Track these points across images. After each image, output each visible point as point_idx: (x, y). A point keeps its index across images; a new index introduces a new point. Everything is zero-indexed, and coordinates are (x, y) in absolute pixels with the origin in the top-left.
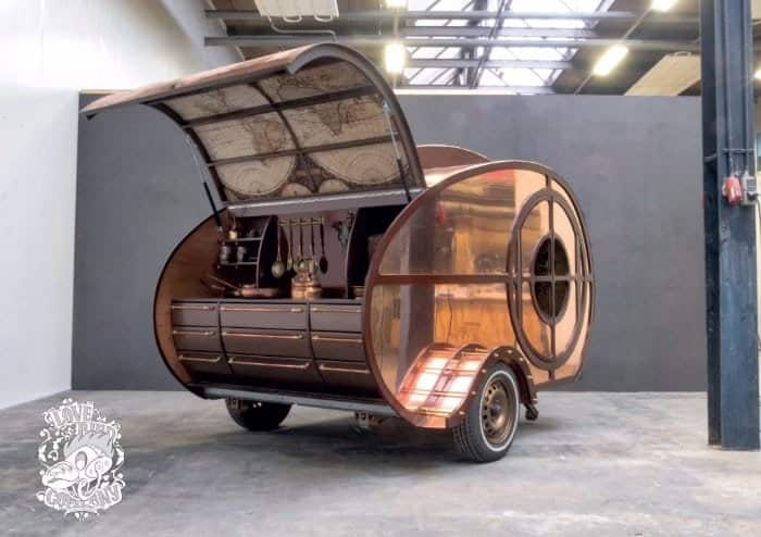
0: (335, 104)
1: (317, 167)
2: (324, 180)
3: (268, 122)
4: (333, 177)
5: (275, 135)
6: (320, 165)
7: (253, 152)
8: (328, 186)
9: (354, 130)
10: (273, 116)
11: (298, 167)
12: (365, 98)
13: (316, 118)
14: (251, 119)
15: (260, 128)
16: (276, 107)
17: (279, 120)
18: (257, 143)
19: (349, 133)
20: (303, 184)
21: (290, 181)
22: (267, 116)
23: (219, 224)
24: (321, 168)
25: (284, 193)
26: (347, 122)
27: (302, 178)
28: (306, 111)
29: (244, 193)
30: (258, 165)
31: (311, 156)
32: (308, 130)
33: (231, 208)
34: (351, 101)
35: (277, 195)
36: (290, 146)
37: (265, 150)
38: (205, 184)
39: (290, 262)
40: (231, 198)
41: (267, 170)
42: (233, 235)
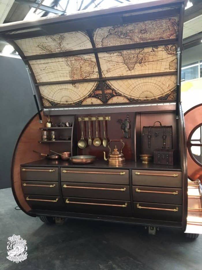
0: (137, 51)
1: (110, 88)
2: (113, 96)
3: (85, 60)
4: (120, 95)
5: (87, 68)
6: (112, 87)
7: (68, 79)
8: (115, 100)
9: (143, 68)
10: (92, 57)
11: (97, 88)
12: (161, 48)
13: (120, 59)
14: (73, 58)
15: (77, 64)
16: (95, 51)
17: (94, 60)
18: (72, 73)
19: (138, 70)
20: (98, 98)
21: (90, 96)
22: (86, 57)
23: (41, 119)
24: (113, 90)
25: (84, 103)
26: (140, 63)
27: (97, 95)
28: (115, 54)
30: (70, 86)
31: (108, 82)
32: (111, 67)
34: (150, 49)
35: (79, 104)
36: (96, 76)
37: (76, 78)
38: (35, 96)
39: (90, 140)
40: (47, 104)
41: (75, 89)
42: (49, 125)
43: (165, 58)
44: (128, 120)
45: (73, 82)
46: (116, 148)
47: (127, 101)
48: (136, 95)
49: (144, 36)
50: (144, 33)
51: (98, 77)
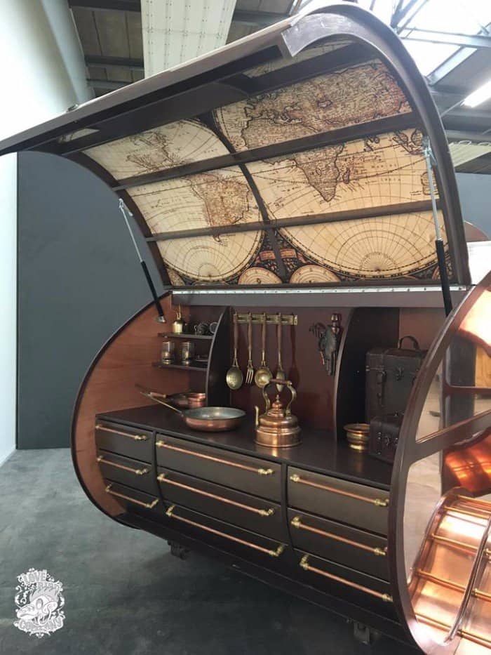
0: (331, 152)
1: (291, 246)
2: (301, 265)
3: (226, 182)
4: (315, 263)
5: (235, 201)
6: (296, 243)
7: (204, 225)
8: (305, 274)
9: (357, 194)
10: (235, 173)
11: (265, 245)
12: (386, 140)
13: (297, 175)
14: (200, 179)
15: (214, 192)
16: (238, 159)
17: (243, 179)
18: (208, 210)
19: (346, 200)
20: (269, 269)
21: (252, 264)
22: (225, 174)
23: (161, 313)
24: (298, 250)
25: (243, 281)
26: (347, 182)
27: (267, 261)
28: (283, 164)
29: (191, 276)
30: (209, 241)
31: (284, 231)
32: (283, 195)
33: (175, 292)
34: (360, 146)
35: (233, 282)
36: (255, 217)
37: (219, 222)
38: (144, 264)
39: (250, 371)
40: (176, 281)
41: (222, 248)
42: (178, 328)
43: (406, 166)
44: (333, 329)
45: (215, 232)
46: (278, 401)
47: (334, 279)
48: (351, 264)
49: (331, 113)
50: (328, 107)
51: (261, 220)
